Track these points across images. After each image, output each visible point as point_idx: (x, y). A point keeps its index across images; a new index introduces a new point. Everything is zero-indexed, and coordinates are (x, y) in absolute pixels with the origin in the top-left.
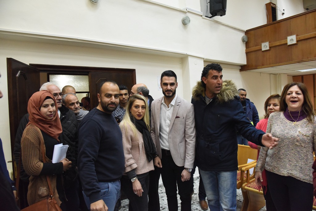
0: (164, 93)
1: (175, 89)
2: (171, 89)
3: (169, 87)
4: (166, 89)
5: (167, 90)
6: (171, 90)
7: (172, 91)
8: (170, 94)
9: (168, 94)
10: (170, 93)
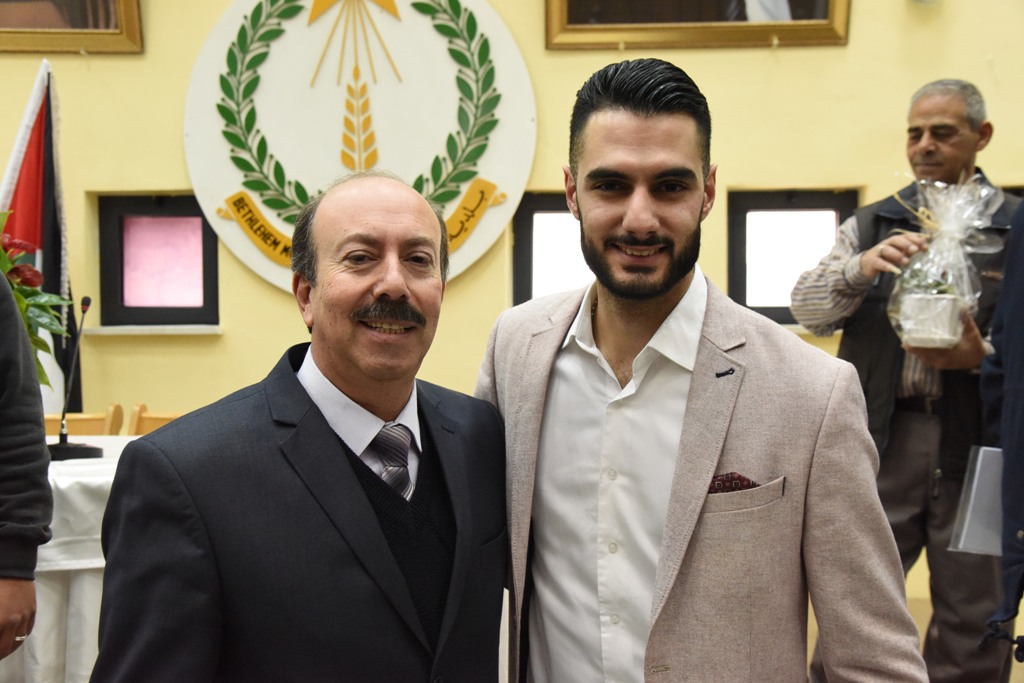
0: (594, 257)
1: (692, 226)
2: (663, 222)
3: (639, 209)
4: (618, 221)
5: (621, 232)
6: (662, 232)
7: (667, 246)
8: (648, 270)
9: (629, 269)
10: (649, 263)
